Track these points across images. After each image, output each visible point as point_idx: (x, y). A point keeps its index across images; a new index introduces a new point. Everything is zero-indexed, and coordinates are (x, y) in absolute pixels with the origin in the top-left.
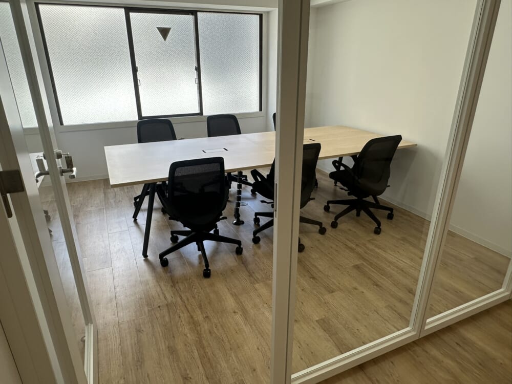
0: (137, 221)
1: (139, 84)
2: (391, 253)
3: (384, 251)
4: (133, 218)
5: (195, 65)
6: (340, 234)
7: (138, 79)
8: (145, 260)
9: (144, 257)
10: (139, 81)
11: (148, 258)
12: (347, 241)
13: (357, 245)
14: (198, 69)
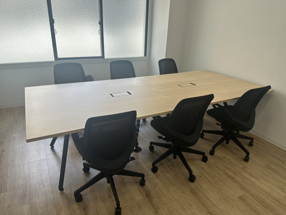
0: (54, 148)
1: (55, 33)
2: (263, 181)
3: (257, 180)
4: (50, 145)
5: (98, 20)
6: (219, 162)
7: (55, 29)
8: (61, 193)
9: (60, 190)
10: (55, 30)
11: (64, 191)
12: (226, 169)
13: (234, 173)
14: (101, 23)
